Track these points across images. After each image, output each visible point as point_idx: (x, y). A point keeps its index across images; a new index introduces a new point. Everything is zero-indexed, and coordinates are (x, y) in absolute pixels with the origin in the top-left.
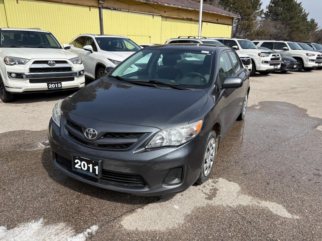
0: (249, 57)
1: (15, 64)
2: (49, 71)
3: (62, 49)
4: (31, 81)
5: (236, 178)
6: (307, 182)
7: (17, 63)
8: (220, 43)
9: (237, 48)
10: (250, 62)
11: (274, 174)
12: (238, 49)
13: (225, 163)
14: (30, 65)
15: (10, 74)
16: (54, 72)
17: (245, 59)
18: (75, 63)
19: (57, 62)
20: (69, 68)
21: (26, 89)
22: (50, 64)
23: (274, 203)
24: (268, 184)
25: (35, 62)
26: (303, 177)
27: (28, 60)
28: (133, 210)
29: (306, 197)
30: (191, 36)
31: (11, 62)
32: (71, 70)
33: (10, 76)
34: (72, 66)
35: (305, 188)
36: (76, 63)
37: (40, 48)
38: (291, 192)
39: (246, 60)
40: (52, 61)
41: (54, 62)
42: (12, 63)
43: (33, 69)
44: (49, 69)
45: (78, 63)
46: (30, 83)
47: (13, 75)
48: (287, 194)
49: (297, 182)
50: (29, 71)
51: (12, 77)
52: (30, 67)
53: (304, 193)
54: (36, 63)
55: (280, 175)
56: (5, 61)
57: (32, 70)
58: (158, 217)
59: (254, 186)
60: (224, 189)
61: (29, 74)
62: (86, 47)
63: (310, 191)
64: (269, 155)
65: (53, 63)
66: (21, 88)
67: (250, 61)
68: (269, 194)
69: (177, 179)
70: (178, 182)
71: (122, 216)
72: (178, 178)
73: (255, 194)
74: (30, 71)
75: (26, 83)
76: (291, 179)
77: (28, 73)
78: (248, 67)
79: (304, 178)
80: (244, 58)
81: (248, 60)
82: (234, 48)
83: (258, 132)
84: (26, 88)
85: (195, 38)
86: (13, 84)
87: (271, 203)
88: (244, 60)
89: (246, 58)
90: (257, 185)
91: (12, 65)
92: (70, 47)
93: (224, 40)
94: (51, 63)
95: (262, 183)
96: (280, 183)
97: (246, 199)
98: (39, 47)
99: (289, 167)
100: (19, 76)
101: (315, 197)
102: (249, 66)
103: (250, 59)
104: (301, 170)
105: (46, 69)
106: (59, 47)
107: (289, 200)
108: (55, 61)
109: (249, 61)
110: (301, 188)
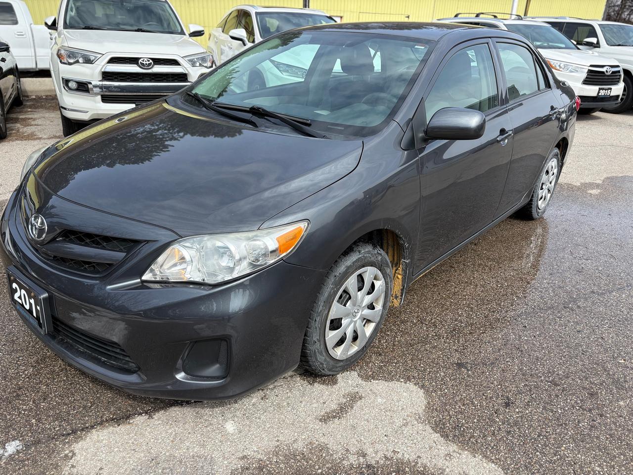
0: (618, 66)
1: (77, 62)
2: (141, 79)
3: (185, 34)
4: (106, 99)
5: (429, 374)
6: (625, 418)
7: (81, 60)
8: (553, 29)
9: (595, 42)
10: (619, 78)
11: (541, 377)
12: (598, 45)
13: (425, 328)
14: (102, 65)
15: (66, 82)
16: (150, 81)
17: (607, 71)
18: (198, 64)
19: (157, 61)
20: (182, 76)
21: (95, 114)
22: (142, 66)
23: (493, 465)
24: (507, 405)
25: (113, 60)
26: (623, 399)
27: (99, 56)
28: (128, 417)
29: (599, 466)
30: (482, 13)
31: (69, 57)
32: (187, 79)
33: (67, 85)
34: (187, 70)
35: (610, 435)
36: (200, 65)
37: (139, 31)
38: (562, 440)
39: (609, 74)
40: (146, 59)
41: (151, 61)
42: (71, 61)
43: (109, 75)
44: (140, 76)
45: (203, 66)
46: (103, 102)
47: (73, 85)
48: (545, 443)
49: (595, 412)
50: (101, 78)
51: (70, 89)
52: (103, 70)
53: (600, 450)
54: (115, 62)
55: (556, 385)
56: (59, 56)
57: (107, 76)
58: (169, 448)
59: (464, 405)
60: (379, 400)
61: (101, 83)
62: (233, 33)
63: (619, 448)
64: (556, 322)
65: (147, 63)
66: (87, 112)
67: (620, 75)
68: (494, 434)
69: (218, 365)
70: (218, 374)
71: (92, 427)
72: (221, 364)
73: (455, 428)
74: (103, 78)
75: (95, 102)
76: (581, 401)
77: (100, 81)
78: (611, 89)
79: (622, 403)
80: (603, 66)
81: (613, 72)
82: (587, 42)
83: (561, 255)
84: (95, 112)
85: (495, 17)
86: (72, 104)
87: (485, 465)
88: (603, 72)
89: (608, 67)
90: (473, 403)
91: (70, 64)
92: (203, 31)
93: (568, 23)
94: (145, 63)
95: (491, 398)
96: (544, 408)
97: (419, 439)
98: (138, 29)
99: (596, 364)
100: (83, 87)
101: (626, 469)
102: (613, 87)
103: (619, 72)
104: (625, 377)
105: (122, 75)
106: (180, 31)
107: (541, 466)
108: (152, 59)
109: (617, 75)
110: (597, 433)
